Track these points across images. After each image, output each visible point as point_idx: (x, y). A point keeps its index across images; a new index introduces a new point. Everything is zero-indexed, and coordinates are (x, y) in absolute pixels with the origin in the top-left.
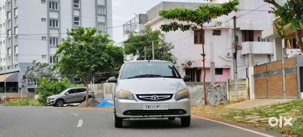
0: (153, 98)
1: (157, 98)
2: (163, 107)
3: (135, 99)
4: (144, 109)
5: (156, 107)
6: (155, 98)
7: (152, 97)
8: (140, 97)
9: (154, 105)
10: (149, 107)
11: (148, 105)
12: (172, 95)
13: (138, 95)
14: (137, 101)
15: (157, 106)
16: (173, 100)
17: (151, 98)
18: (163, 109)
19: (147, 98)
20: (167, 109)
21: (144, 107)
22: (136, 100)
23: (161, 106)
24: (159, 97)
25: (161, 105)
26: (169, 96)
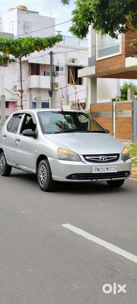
0: (102, 159)
1: (105, 159)
2: (113, 169)
3: (82, 161)
4: (94, 172)
5: (106, 169)
6: (103, 158)
7: (100, 157)
8: (87, 158)
9: (104, 167)
10: (98, 170)
11: (98, 167)
12: (118, 155)
13: (84, 156)
14: (86, 163)
15: (107, 169)
16: (120, 161)
17: (98, 159)
18: (112, 172)
19: (94, 159)
20: (116, 171)
21: (94, 170)
22: (83, 162)
23: (111, 168)
24: (108, 158)
25: (110, 167)
26: (116, 156)
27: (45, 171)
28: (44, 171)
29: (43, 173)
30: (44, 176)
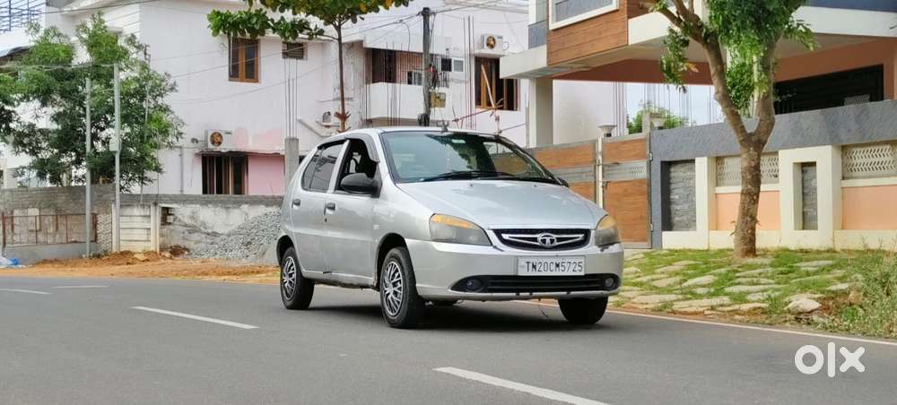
0: (544, 241)
1: (552, 241)
2: (572, 266)
3: (492, 244)
4: (523, 272)
5: (553, 267)
6: (548, 240)
7: (539, 237)
8: (506, 236)
9: (549, 261)
10: (534, 267)
11: (531, 260)
12: (586, 232)
13: (498, 232)
14: (502, 251)
15: (557, 265)
16: (591, 249)
17: (535, 240)
18: (570, 273)
19: (524, 239)
20: (582, 274)
21: (522, 267)
22: (495, 247)
23: (566, 265)
24: (559, 240)
25: (567, 260)
26: (581, 236)
27: (399, 276)
28: (397, 275)
29: (395, 280)
30: (396, 289)
